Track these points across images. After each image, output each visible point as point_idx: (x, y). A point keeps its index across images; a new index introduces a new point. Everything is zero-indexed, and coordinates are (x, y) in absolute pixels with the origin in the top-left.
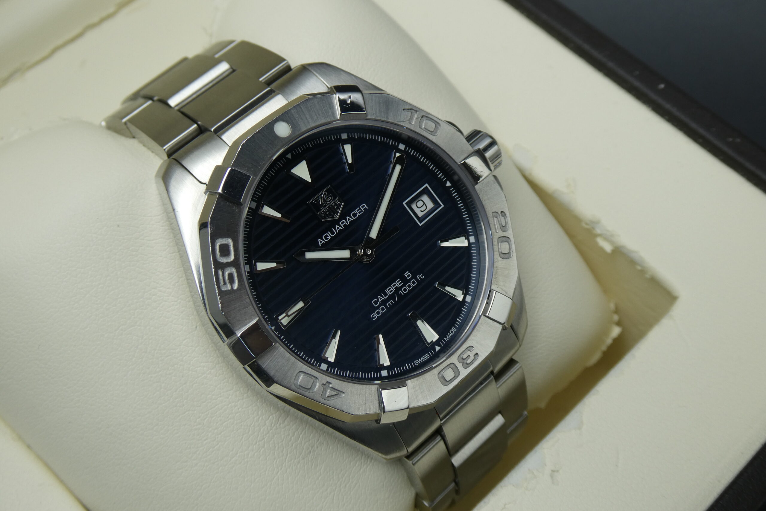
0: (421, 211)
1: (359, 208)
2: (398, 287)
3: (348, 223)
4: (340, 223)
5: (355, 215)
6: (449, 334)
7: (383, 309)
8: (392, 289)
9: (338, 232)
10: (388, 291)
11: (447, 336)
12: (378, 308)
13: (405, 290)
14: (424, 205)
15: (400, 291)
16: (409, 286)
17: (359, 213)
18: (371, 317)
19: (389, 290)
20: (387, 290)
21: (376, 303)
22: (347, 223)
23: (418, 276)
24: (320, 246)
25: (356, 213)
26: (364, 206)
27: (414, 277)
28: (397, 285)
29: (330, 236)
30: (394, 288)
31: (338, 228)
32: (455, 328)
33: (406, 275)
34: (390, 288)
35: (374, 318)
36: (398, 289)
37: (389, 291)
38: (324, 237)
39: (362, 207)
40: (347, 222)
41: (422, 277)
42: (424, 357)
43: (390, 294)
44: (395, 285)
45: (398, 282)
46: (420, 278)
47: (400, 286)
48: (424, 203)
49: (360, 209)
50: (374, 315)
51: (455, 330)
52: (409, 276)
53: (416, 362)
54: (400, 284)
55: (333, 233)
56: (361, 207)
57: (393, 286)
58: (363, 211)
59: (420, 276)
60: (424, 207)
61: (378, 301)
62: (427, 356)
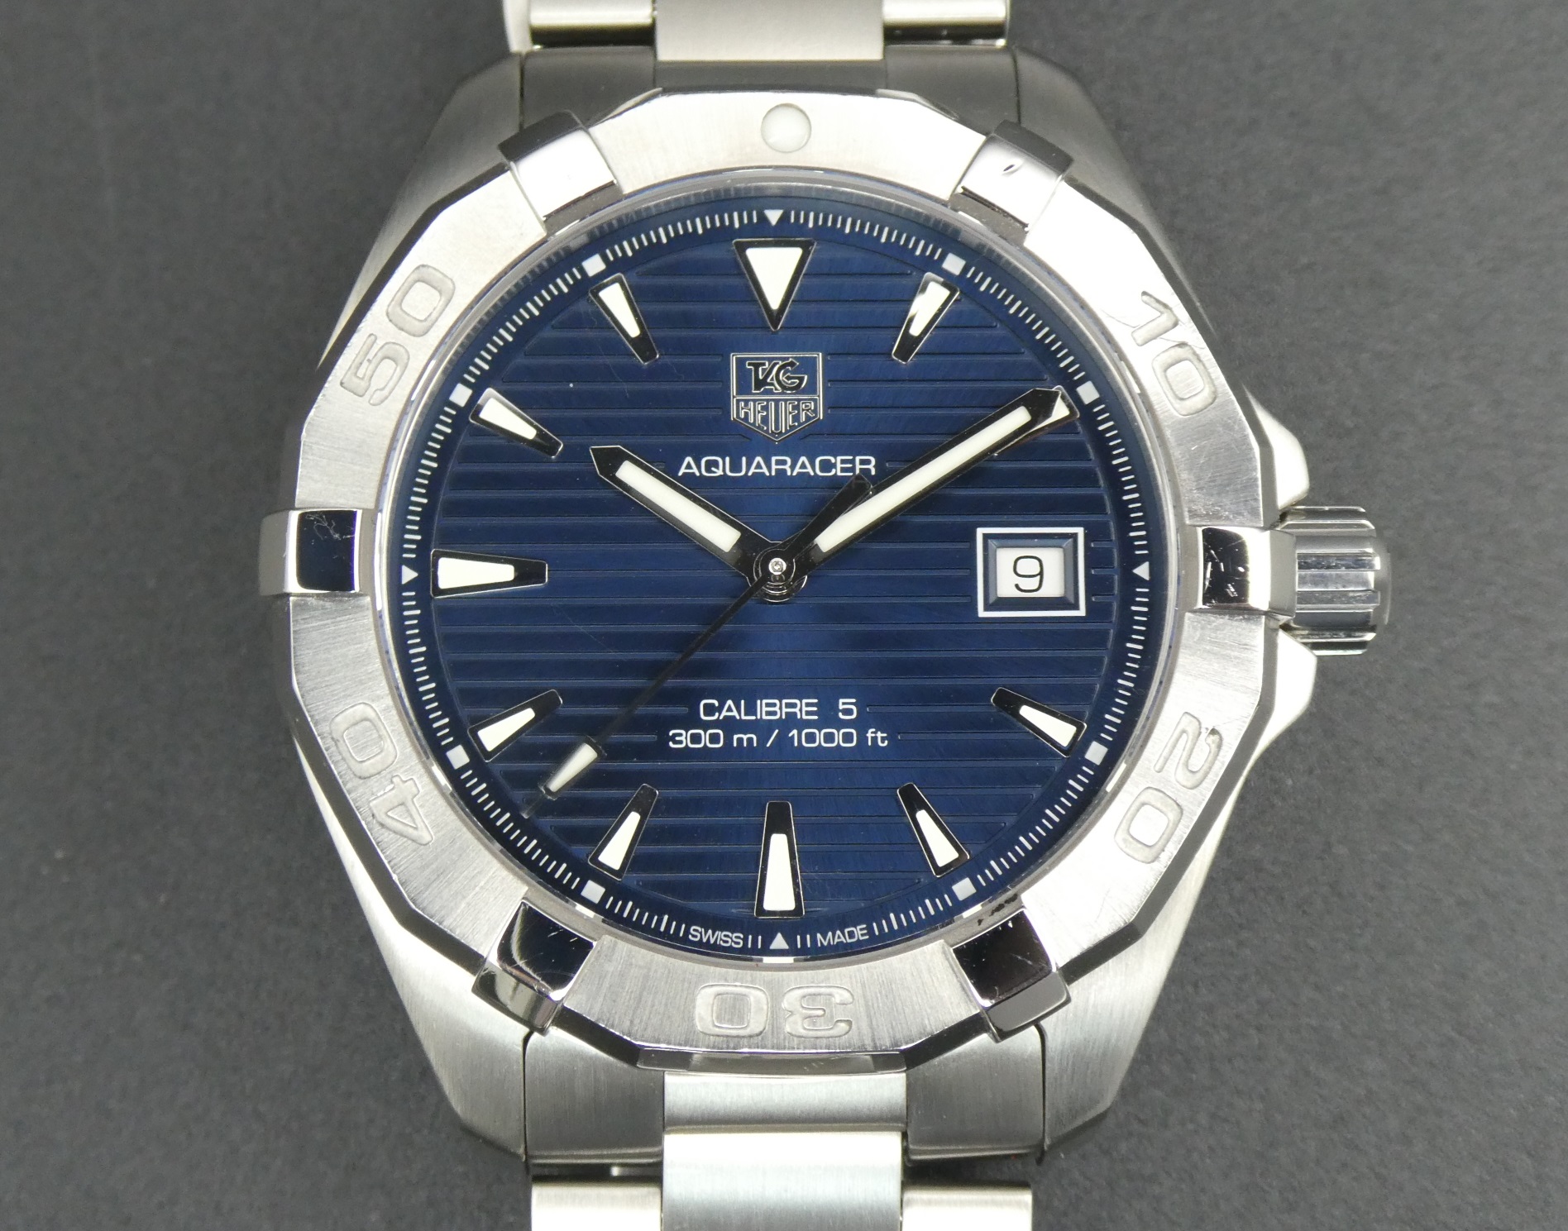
0: (1017, 586)
1: (851, 458)
2: (799, 717)
3: (795, 474)
4: (774, 459)
5: (827, 466)
6: (838, 932)
7: (714, 738)
8: (777, 709)
9: (750, 474)
10: (764, 705)
11: (830, 934)
12: (706, 726)
13: (811, 738)
14: (1039, 577)
15: (795, 732)
16: (829, 738)
17: (843, 470)
18: (671, 733)
19: (768, 705)
20: (764, 701)
21: (710, 710)
22: (792, 472)
23: (872, 733)
24: (680, 474)
25: (835, 465)
26: (868, 462)
27: (861, 725)
28: (801, 710)
29: (723, 468)
30: (785, 710)
31: (757, 466)
32: (865, 931)
33: (844, 704)
34: (774, 705)
35: (676, 742)
36: (791, 721)
37: (765, 709)
38: (707, 461)
39: (863, 462)
40: (793, 467)
41: (883, 742)
42: (725, 936)
43: (764, 717)
44: (794, 706)
45: (808, 705)
46: (874, 739)
47: (805, 717)
48: (1041, 574)
49: (852, 462)
50: (681, 735)
51: (862, 935)
52: (848, 712)
53: (694, 930)
54: (808, 713)
55: (735, 467)
56: (858, 459)
57: (788, 705)
58: (854, 471)
59: (879, 735)
60: (1036, 581)
61: (720, 709)
62: (736, 937)
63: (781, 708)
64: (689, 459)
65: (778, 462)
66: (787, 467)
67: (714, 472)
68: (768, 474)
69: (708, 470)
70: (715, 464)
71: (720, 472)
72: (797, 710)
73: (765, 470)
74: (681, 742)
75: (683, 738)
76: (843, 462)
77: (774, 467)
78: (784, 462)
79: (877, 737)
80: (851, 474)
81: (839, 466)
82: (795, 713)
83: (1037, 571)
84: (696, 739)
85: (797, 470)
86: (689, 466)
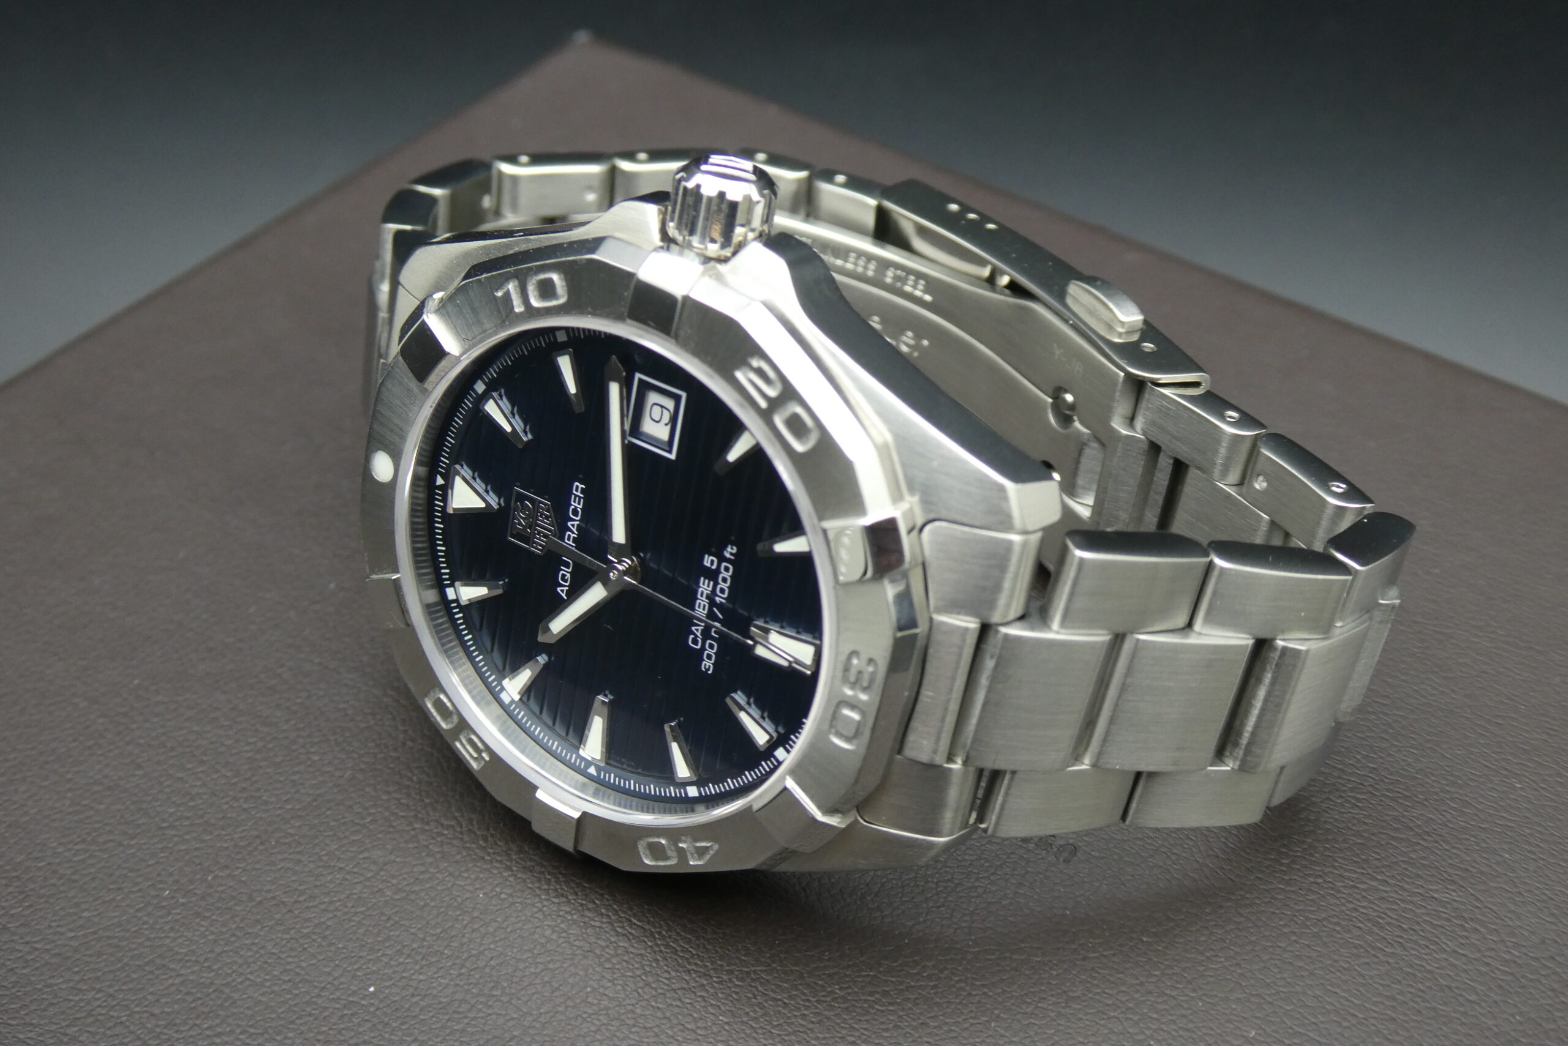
0: (666, 425)
1: (572, 494)
2: (709, 592)
3: (576, 533)
5: (575, 512)
7: (711, 647)
8: (702, 603)
10: (699, 610)
12: (703, 648)
13: (722, 591)
14: (664, 410)
15: (716, 599)
16: (724, 580)
17: (579, 503)
18: (704, 671)
19: (699, 608)
20: (697, 609)
21: (695, 642)
23: (727, 554)
24: (565, 597)
25: (576, 507)
26: (578, 486)
27: (722, 559)
28: (706, 590)
29: (566, 572)
30: (704, 599)
33: (707, 563)
34: (700, 604)
35: (708, 669)
36: (711, 598)
37: (701, 610)
38: (561, 580)
39: (577, 490)
40: (573, 533)
41: (734, 550)
43: (705, 613)
44: (703, 593)
45: (704, 584)
46: (731, 554)
47: (710, 589)
48: (662, 407)
49: (576, 496)
50: (705, 665)
52: (712, 562)
54: (708, 586)
55: (567, 565)
56: (575, 492)
57: (702, 596)
58: (580, 498)
59: (729, 549)
60: (665, 413)
61: (696, 636)
64: (559, 589)
65: (569, 539)
66: (572, 535)
67: (568, 578)
69: (566, 581)
70: (563, 576)
71: (568, 575)
72: (705, 592)
74: (709, 667)
75: (708, 665)
76: (575, 501)
78: (569, 536)
79: (730, 551)
81: (577, 505)
82: (707, 594)
83: (659, 408)
84: (709, 657)
85: (574, 530)
86: (562, 591)
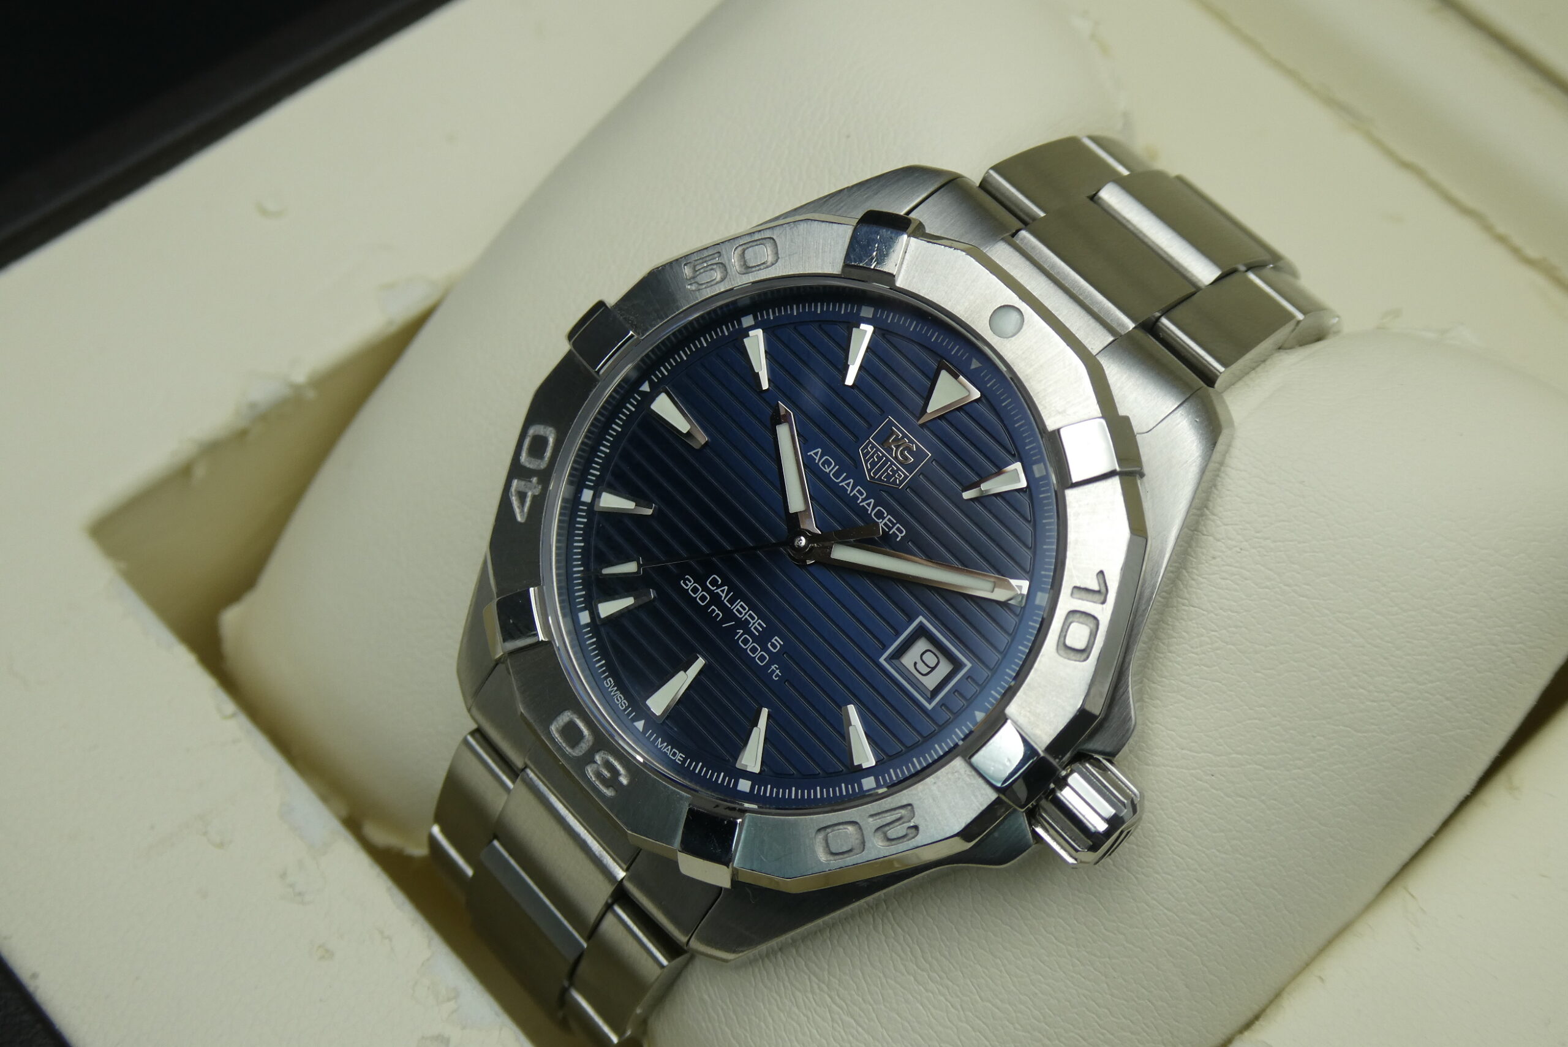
0: (915, 664)
1: (895, 522)
2: (750, 626)
3: (861, 504)
4: (859, 487)
5: (880, 515)
6: (670, 747)
7: (703, 598)
8: (744, 612)
10: (740, 604)
11: (665, 744)
12: (705, 589)
13: (746, 641)
14: (930, 669)
15: (742, 631)
16: (754, 650)
17: (885, 524)
18: (687, 576)
19: (741, 606)
20: (742, 603)
21: (714, 583)
22: (861, 502)
23: (775, 667)
25: (884, 518)
26: (901, 532)
27: (774, 658)
28: (754, 624)
29: (830, 470)
30: (747, 616)
31: (847, 484)
32: (682, 759)
33: (776, 640)
34: (744, 609)
35: (685, 583)
36: (744, 625)
37: (738, 607)
38: (827, 459)
39: (898, 529)
40: (863, 500)
41: (776, 677)
42: (620, 697)
43: (734, 610)
44: (753, 618)
45: (759, 624)
46: (773, 671)
47: (752, 629)
48: (933, 669)
49: (894, 525)
50: (690, 582)
51: (679, 760)
52: (774, 646)
53: (610, 680)
54: (756, 628)
55: (837, 475)
56: (898, 525)
57: (750, 616)
58: (890, 530)
59: (778, 671)
60: (925, 670)
61: (718, 587)
62: (624, 703)
63: (746, 614)
64: (820, 450)
65: (859, 491)
66: (861, 498)
67: (825, 469)
68: (849, 492)
69: (823, 464)
70: (830, 464)
71: (828, 471)
72: (752, 622)
73: (849, 489)
74: (687, 585)
75: (690, 584)
76: (889, 520)
77: (855, 492)
78: (862, 494)
79: (776, 671)
80: (887, 530)
81: (886, 520)
82: (750, 623)
83: (933, 665)
84: (695, 590)
85: (864, 504)
86: (816, 454)
